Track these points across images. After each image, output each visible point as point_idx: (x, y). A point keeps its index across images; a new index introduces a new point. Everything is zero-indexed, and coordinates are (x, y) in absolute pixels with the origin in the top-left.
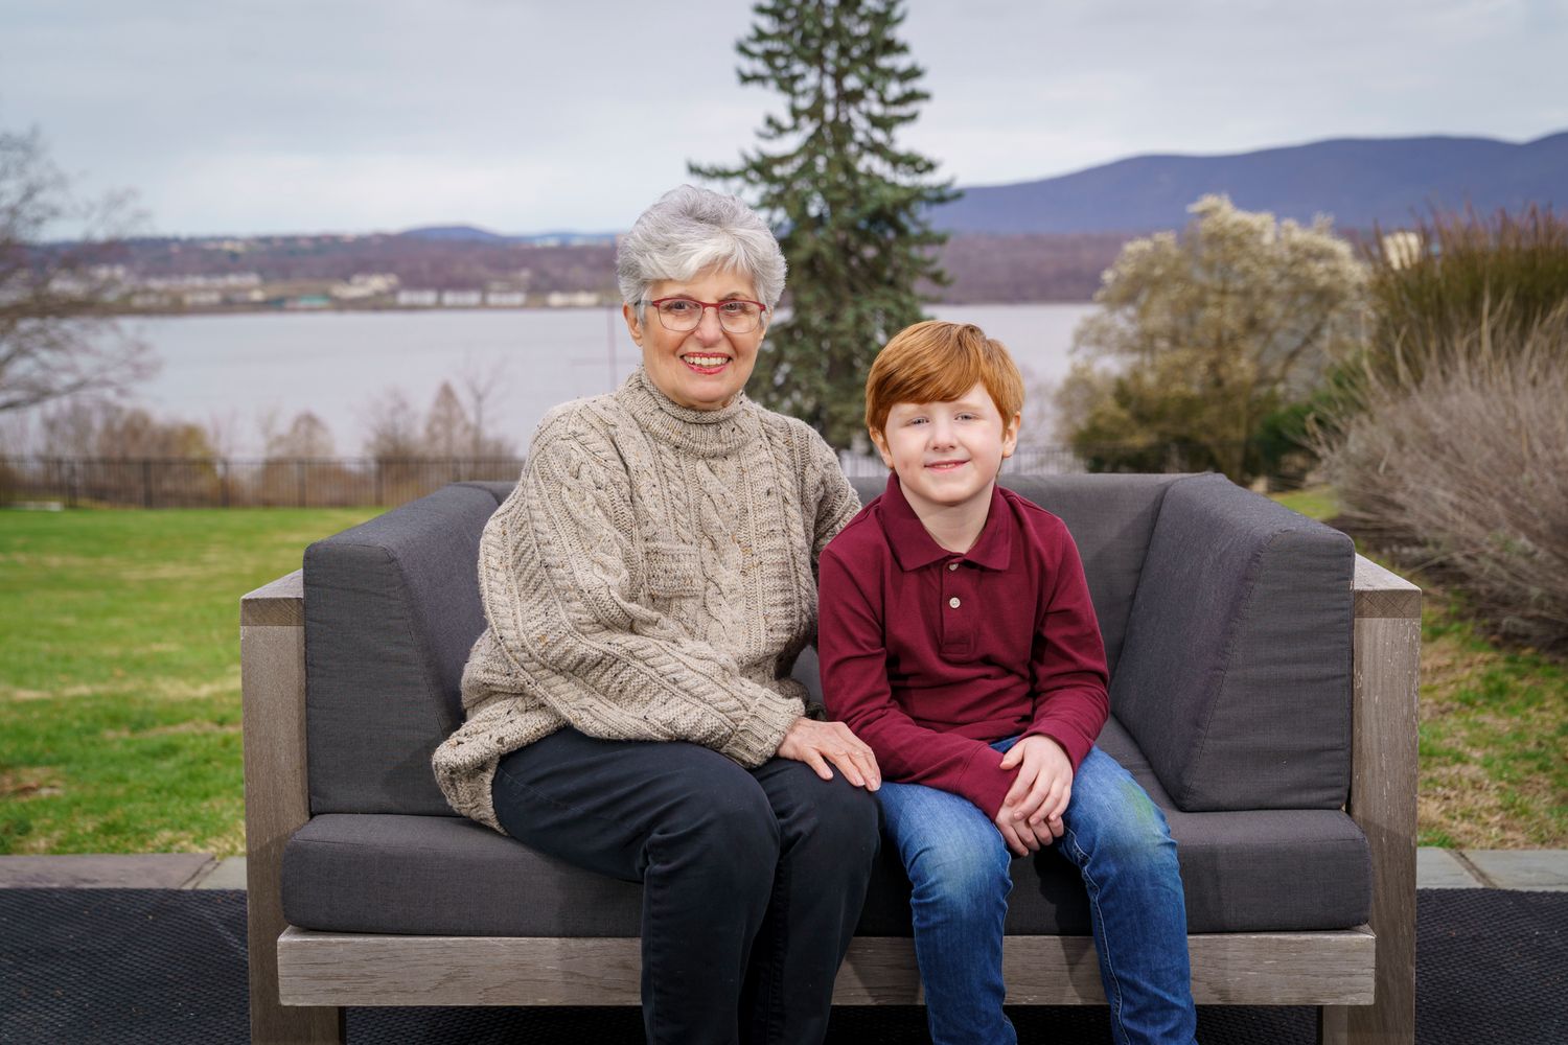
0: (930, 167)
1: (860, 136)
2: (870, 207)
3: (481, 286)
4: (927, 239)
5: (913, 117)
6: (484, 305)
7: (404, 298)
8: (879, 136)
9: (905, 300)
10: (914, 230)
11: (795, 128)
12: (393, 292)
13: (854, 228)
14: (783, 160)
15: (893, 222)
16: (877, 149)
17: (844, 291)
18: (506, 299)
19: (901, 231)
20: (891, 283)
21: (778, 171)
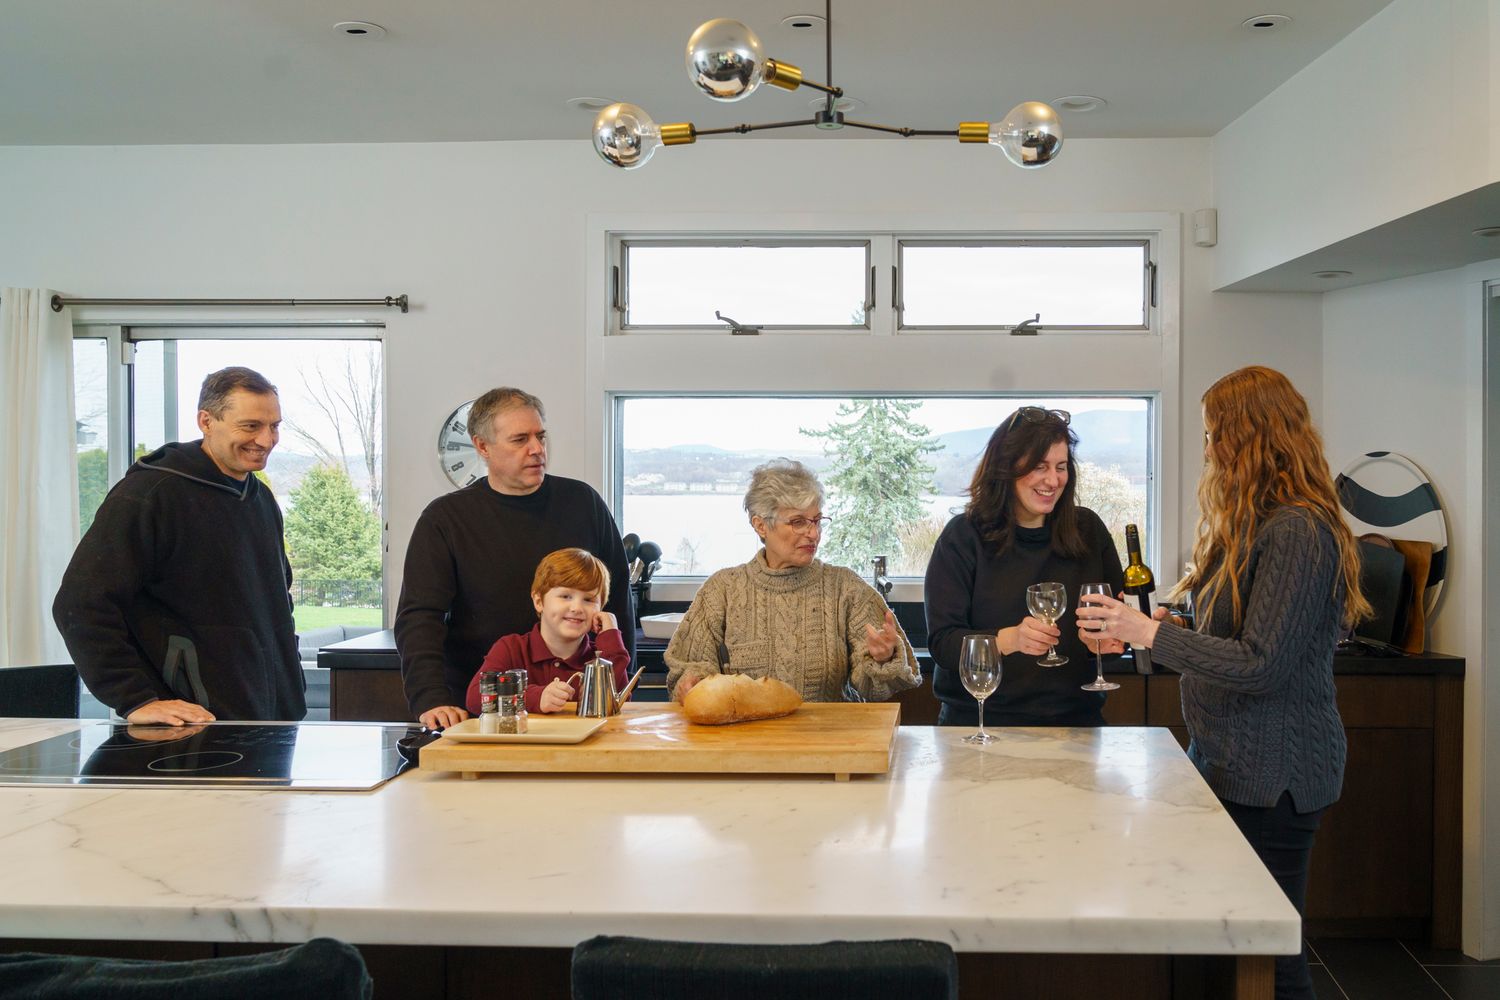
0: (927, 432)
1: (890, 414)
2: (894, 453)
3: (712, 480)
4: (924, 470)
5: (919, 405)
6: (714, 492)
7: (667, 487)
8: (900, 415)
9: (913, 502)
10: (918, 465)
11: (856, 410)
12: (661, 484)
13: (886, 464)
14: (849, 427)
15: (907, 460)
16: (899, 422)
17: (880, 497)
18: (726, 489)
19: (912, 465)
20: (906, 493)
21: (847, 432)
